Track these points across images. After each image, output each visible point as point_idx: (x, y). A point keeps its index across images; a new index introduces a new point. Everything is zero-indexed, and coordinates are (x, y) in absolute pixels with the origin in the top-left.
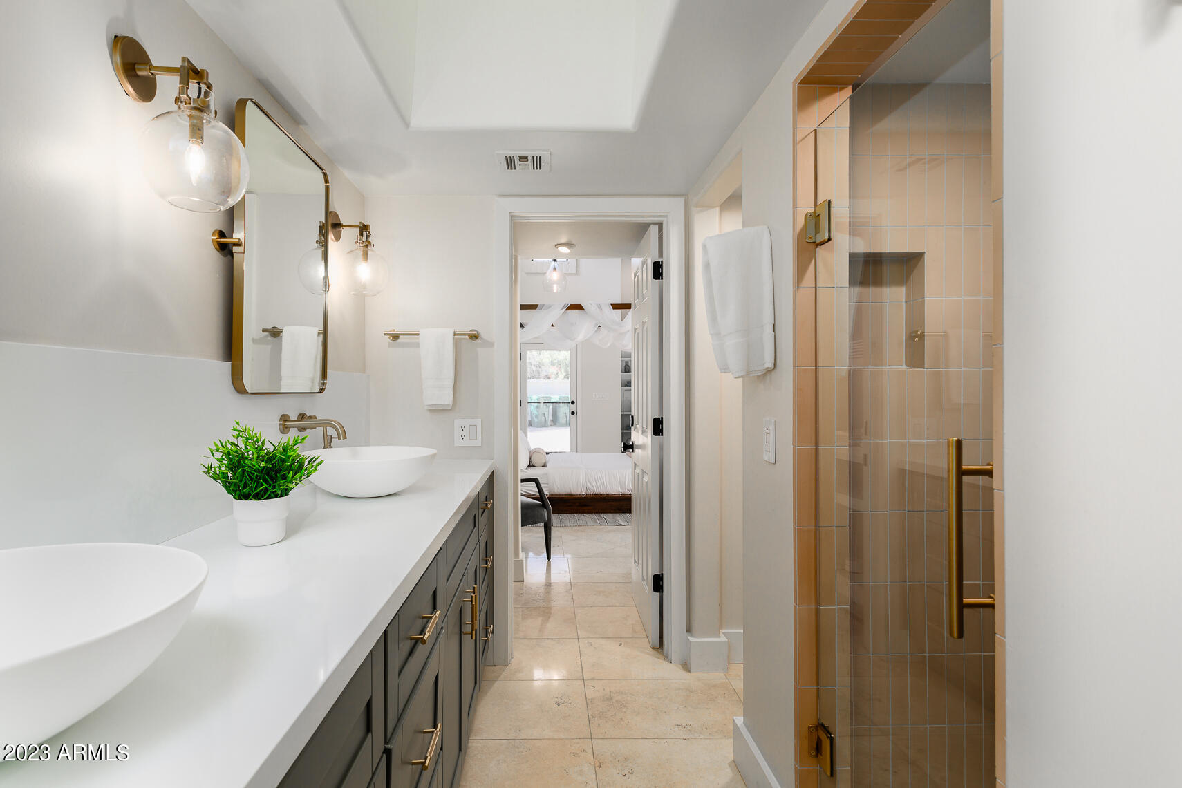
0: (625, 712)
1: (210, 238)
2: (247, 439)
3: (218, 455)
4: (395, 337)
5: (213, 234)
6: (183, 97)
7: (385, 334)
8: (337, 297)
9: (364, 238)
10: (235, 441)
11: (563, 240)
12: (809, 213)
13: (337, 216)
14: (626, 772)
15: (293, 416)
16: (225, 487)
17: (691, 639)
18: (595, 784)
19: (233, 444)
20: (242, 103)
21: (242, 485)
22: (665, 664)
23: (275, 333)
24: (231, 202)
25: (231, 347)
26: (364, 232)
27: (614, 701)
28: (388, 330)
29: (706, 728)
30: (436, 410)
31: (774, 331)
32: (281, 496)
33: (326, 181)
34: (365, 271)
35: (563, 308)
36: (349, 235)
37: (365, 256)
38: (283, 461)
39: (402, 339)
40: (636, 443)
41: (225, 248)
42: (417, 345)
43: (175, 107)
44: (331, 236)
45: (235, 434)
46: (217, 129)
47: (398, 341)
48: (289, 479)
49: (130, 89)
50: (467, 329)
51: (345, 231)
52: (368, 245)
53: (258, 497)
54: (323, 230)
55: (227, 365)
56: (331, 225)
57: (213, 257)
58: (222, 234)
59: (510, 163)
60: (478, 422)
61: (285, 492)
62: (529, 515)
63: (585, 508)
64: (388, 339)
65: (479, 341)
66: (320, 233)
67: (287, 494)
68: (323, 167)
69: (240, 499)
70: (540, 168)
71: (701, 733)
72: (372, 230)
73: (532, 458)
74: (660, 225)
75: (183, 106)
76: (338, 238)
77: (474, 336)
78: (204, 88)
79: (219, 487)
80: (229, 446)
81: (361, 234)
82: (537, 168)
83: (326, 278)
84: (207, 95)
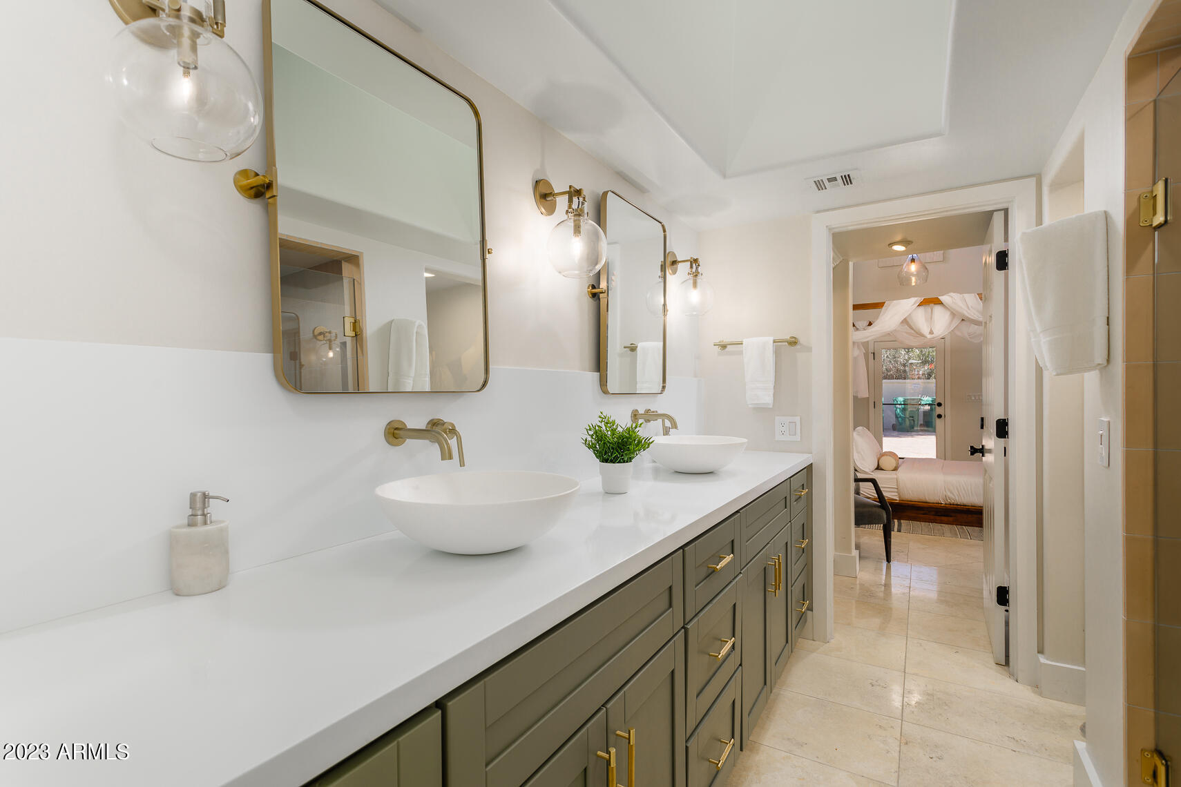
0: (945, 710)
1: (586, 290)
2: (607, 423)
3: (591, 433)
4: (724, 347)
5: (588, 288)
6: (570, 210)
7: (715, 345)
8: (675, 317)
9: (694, 270)
10: (599, 424)
11: (898, 238)
12: (1144, 193)
13: (674, 254)
14: (933, 755)
15: (641, 411)
16: (595, 453)
17: (1042, 659)
18: (896, 755)
19: (599, 426)
20: (605, 194)
21: (604, 452)
22: (1010, 683)
23: (633, 349)
24: (598, 267)
25: (599, 363)
26: (694, 265)
27: (935, 697)
28: (717, 341)
29: (1046, 750)
30: (760, 410)
31: (1108, 324)
32: (627, 462)
33: (664, 231)
34: (695, 296)
35: (914, 304)
36: (683, 268)
37: (695, 285)
38: (628, 438)
39: (729, 348)
40: (986, 447)
41: (595, 296)
42: (741, 353)
43: (566, 217)
44: (668, 272)
45: (600, 419)
46: (588, 223)
47: (727, 350)
48: (632, 451)
49: (543, 210)
50: (788, 337)
51: (680, 266)
52: (696, 275)
53: (612, 461)
54: (663, 268)
55: (596, 375)
56: (669, 263)
57: (588, 302)
58: (594, 287)
59: (820, 185)
60: (797, 419)
61: (630, 460)
62: (863, 516)
63: (943, 518)
64: (717, 349)
65: (798, 347)
66: (661, 271)
67: (630, 461)
68: (661, 221)
69: (603, 462)
70: (851, 183)
71: (1037, 751)
72: (701, 262)
73: (880, 461)
74: (1006, 211)
75: (570, 214)
76: (674, 272)
77: (793, 342)
78: (581, 199)
79: (591, 452)
80: (597, 428)
81: (691, 267)
82: (848, 184)
83: (665, 305)
84: (583, 204)
